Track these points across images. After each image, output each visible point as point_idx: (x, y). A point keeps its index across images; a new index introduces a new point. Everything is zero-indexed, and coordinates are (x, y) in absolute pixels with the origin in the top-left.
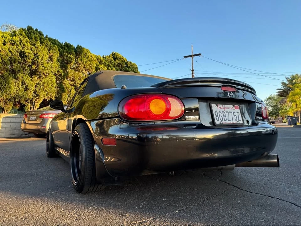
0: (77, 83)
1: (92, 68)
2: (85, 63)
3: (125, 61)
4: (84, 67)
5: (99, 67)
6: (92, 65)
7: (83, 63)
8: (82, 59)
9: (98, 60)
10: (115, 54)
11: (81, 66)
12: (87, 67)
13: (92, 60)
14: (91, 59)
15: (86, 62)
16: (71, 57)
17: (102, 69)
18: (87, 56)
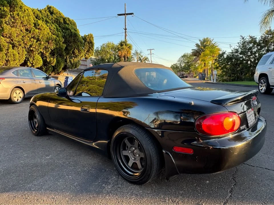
0: (15, 41)
1: (30, 24)
2: (22, 19)
3: (62, 17)
4: (22, 23)
5: (38, 23)
6: (30, 21)
7: (20, 18)
8: (18, 13)
9: (34, 13)
10: (50, 7)
11: (19, 21)
12: (25, 23)
13: (29, 15)
14: (28, 14)
15: (23, 17)
16: (5, 10)
17: (42, 26)
18: (23, 10)
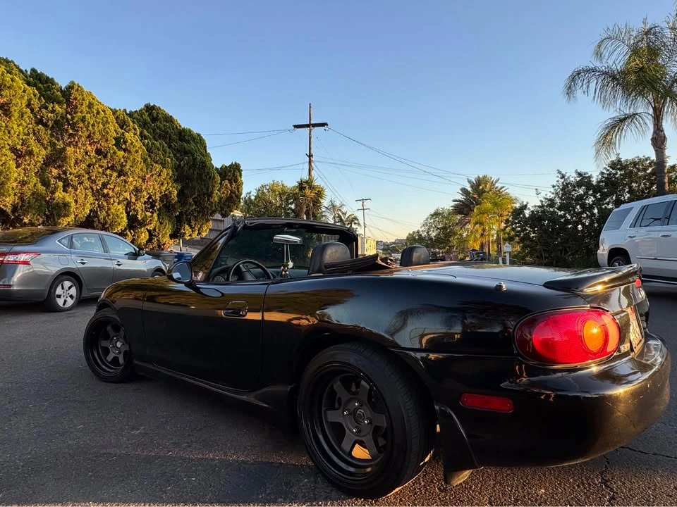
0: (70, 174)
1: (107, 140)
2: (90, 128)
3: (177, 127)
4: (89, 136)
5: (124, 139)
6: (107, 133)
7: (87, 128)
8: (84, 117)
9: (117, 118)
10: (153, 107)
11: (83, 134)
12: (97, 137)
13: (107, 121)
14: (105, 119)
15: (93, 125)
16: (55, 111)
17: (132, 144)
18: (95, 112)
